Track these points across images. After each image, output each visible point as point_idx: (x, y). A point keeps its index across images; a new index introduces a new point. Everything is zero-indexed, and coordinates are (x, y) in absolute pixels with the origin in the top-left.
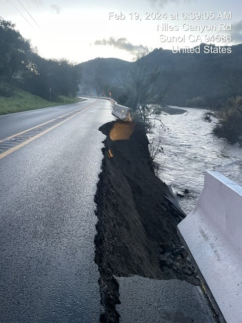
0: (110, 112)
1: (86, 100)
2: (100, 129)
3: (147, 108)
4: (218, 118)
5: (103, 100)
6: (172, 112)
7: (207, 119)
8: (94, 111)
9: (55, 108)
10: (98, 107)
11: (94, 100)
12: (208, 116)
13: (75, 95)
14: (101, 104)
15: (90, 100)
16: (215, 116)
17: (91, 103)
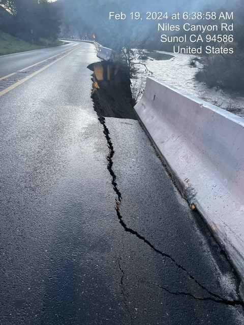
0: (95, 55)
1: (68, 43)
2: (88, 67)
3: (132, 51)
4: (203, 64)
5: (86, 43)
6: (159, 57)
7: (192, 64)
8: (80, 54)
9: (42, 51)
10: (83, 50)
11: (77, 43)
12: (194, 61)
13: (56, 38)
14: (85, 47)
15: (72, 44)
16: (200, 61)
17: (75, 46)
